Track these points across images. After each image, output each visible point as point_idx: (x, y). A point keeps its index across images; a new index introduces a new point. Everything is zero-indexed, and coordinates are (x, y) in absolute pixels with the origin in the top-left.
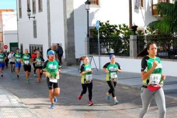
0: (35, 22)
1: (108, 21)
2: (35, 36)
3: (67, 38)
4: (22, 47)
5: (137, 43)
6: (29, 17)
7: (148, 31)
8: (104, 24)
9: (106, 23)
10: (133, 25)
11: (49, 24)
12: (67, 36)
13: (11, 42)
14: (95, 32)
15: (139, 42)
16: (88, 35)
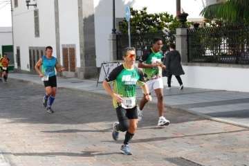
0: (36, 13)
1: (145, 9)
2: (37, 33)
3: (83, 36)
4: (18, 51)
5: (188, 40)
6: (28, 5)
7: (208, 24)
8: (139, 12)
9: (142, 12)
10: (182, 12)
11: (57, 14)
12: (83, 32)
13: (4, 45)
14: (123, 25)
15: (190, 38)
16: (114, 30)
